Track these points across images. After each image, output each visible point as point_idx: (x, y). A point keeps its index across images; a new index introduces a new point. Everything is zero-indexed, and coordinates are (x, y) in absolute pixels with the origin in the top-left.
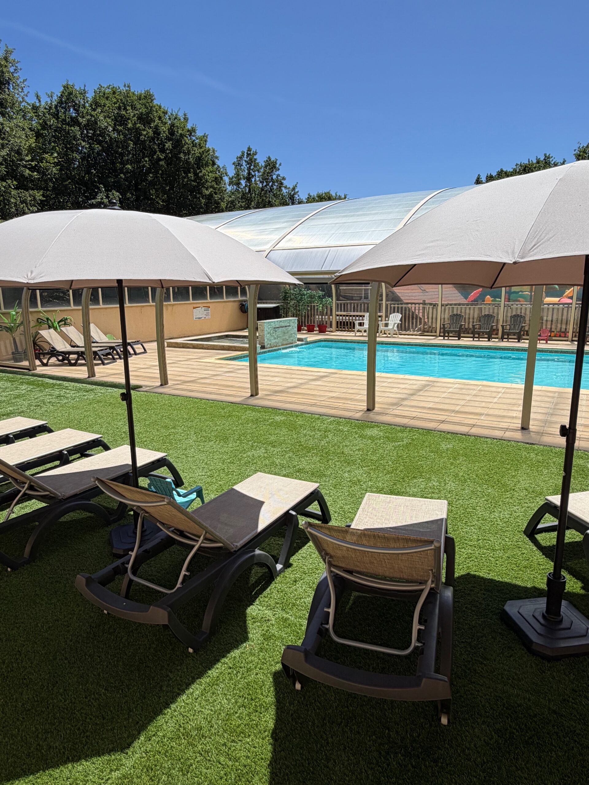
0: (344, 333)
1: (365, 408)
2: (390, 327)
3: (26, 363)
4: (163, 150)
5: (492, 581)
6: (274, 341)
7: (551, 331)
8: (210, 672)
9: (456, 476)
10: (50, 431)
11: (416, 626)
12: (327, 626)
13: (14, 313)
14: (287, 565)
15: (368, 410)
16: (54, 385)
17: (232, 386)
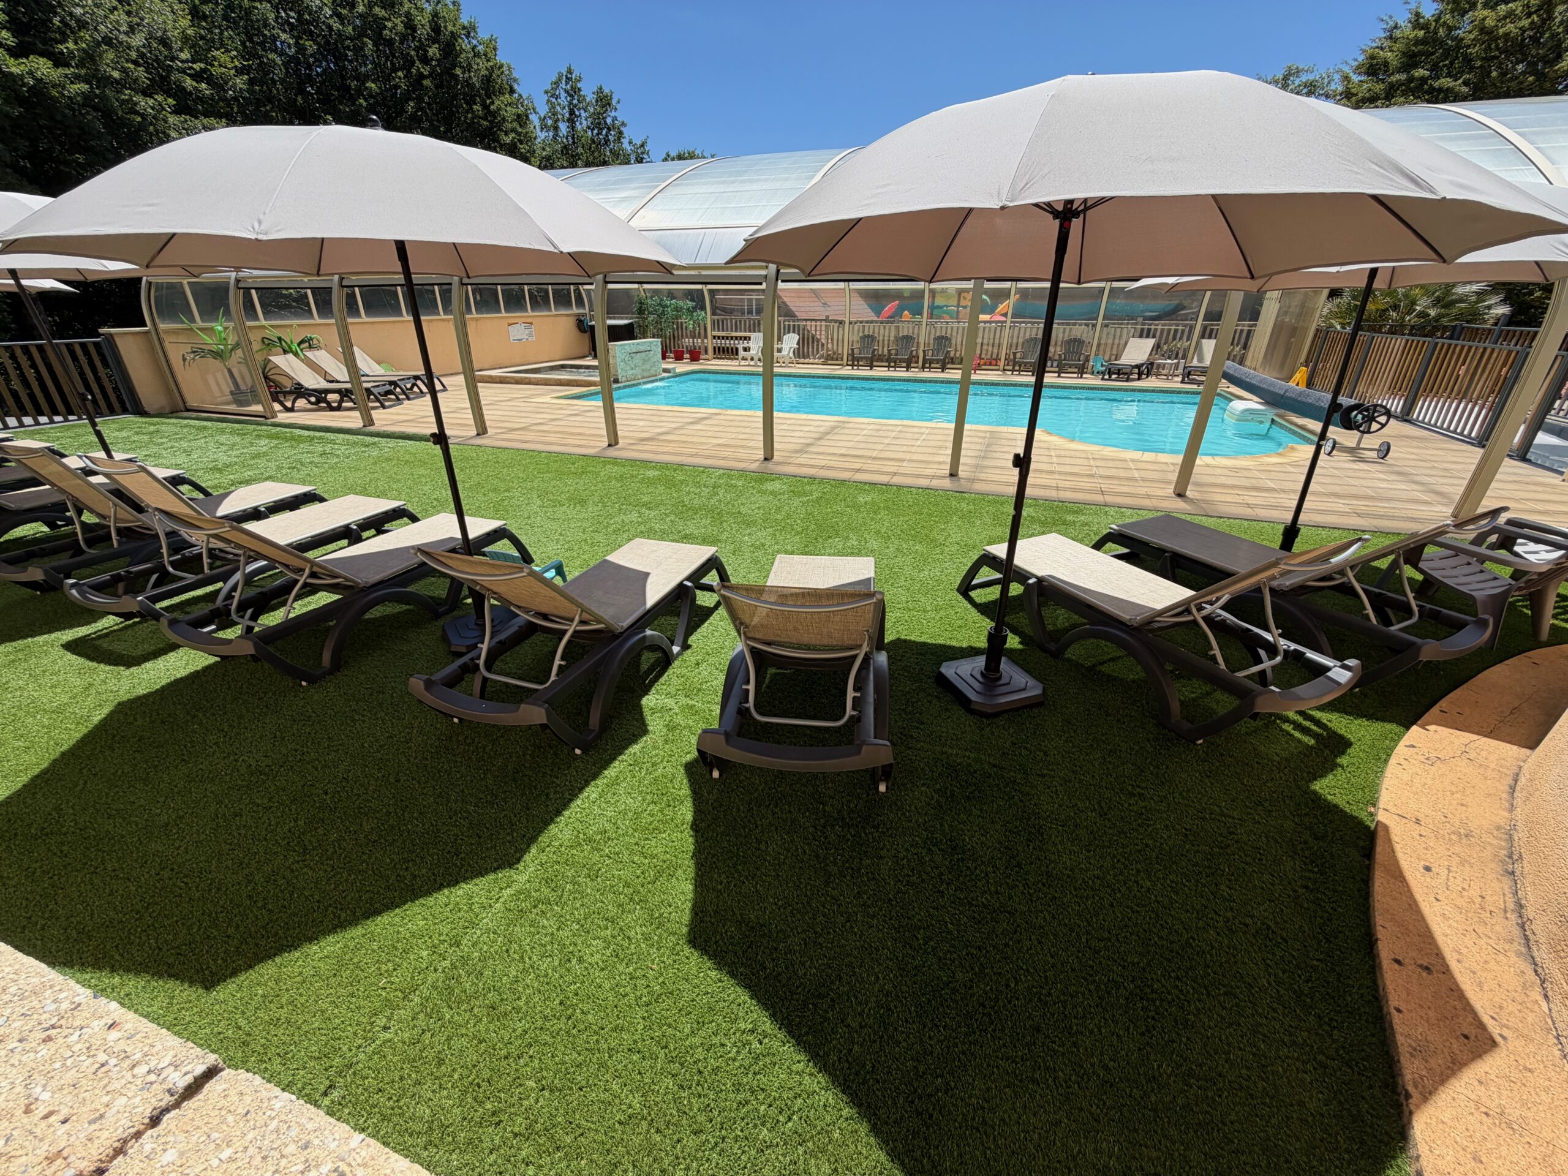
0: (725, 362)
1: (762, 457)
2: (785, 352)
3: (258, 408)
4: (425, 60)
5: (924, 644)
6: (631, 372)
7: (980, 358)
8: (606, 772)
9: (878, 532)
10: (322, 500)
11: (851, 694)
12: (747, 705)
13: (220, 328)
14: (686, 647)
15: (766, 459)
16: (312, 439)
17: (580, 434)
